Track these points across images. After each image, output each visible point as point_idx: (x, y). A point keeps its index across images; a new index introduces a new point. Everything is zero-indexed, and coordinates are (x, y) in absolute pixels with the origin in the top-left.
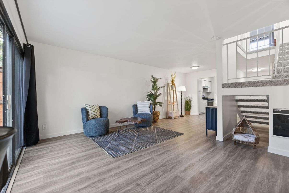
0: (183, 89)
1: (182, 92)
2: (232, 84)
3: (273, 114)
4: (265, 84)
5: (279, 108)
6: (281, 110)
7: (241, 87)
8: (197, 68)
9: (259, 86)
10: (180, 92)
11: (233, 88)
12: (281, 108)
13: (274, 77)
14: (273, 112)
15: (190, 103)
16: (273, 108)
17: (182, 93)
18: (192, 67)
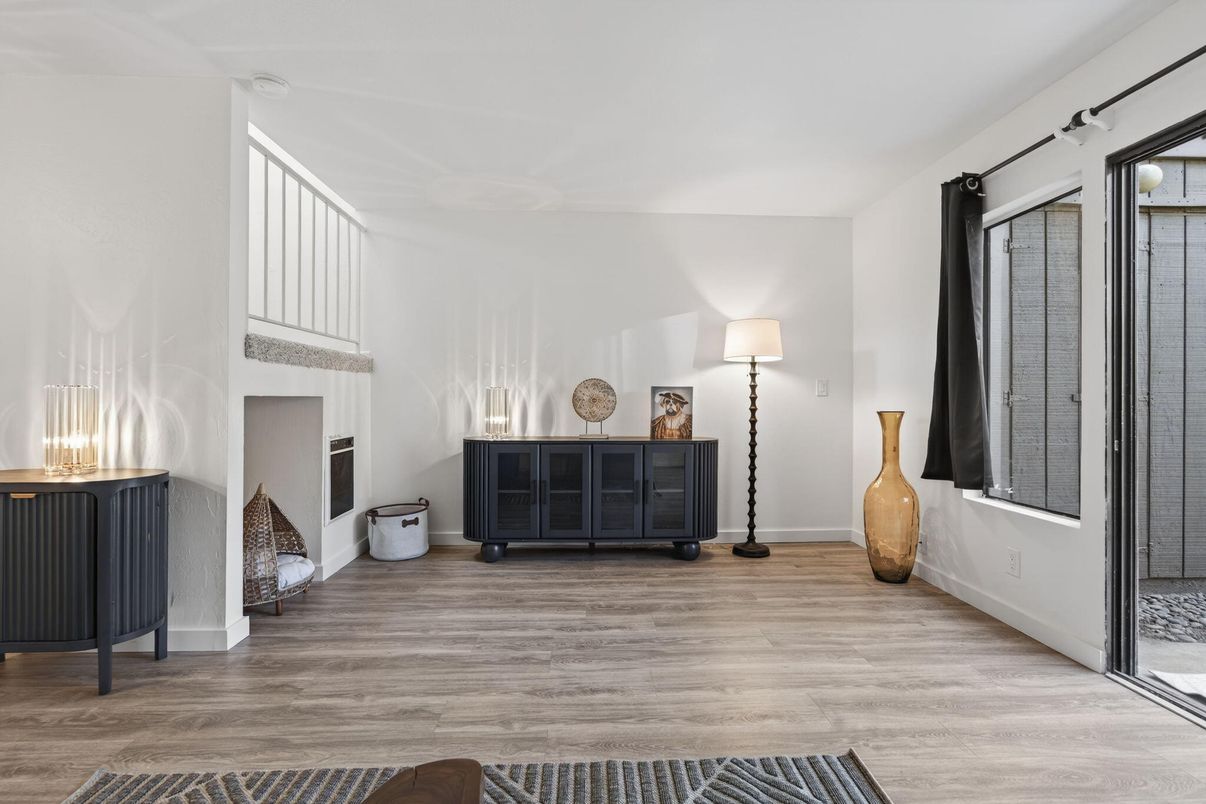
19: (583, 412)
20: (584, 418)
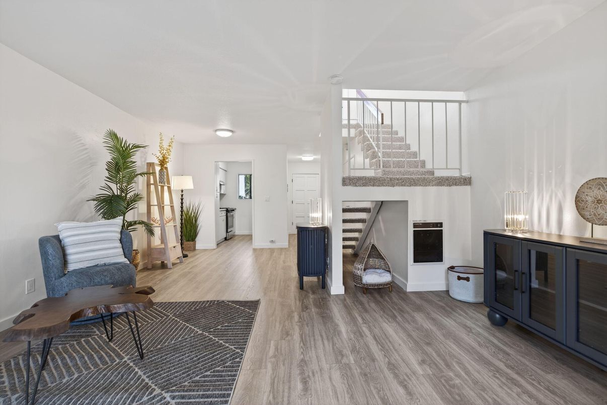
0: (187, 183)
1: (182, 191)
2: (360, 179)
3: (414, 231)
4: (403, 183)
5: (419, 220)
6: (422, 223)
7: (373, 186)
8: (229, 134)
9: (398, 185)
10: (177, 191)
11: (360, 186)
12: (421, 221)
13: (384, 173)
14: (414, 228)
15: (196, 221)
16: (413, 221)
17: (182, 195)
18: (216, 131)
19: (587, 214)
20: (588, 220)
